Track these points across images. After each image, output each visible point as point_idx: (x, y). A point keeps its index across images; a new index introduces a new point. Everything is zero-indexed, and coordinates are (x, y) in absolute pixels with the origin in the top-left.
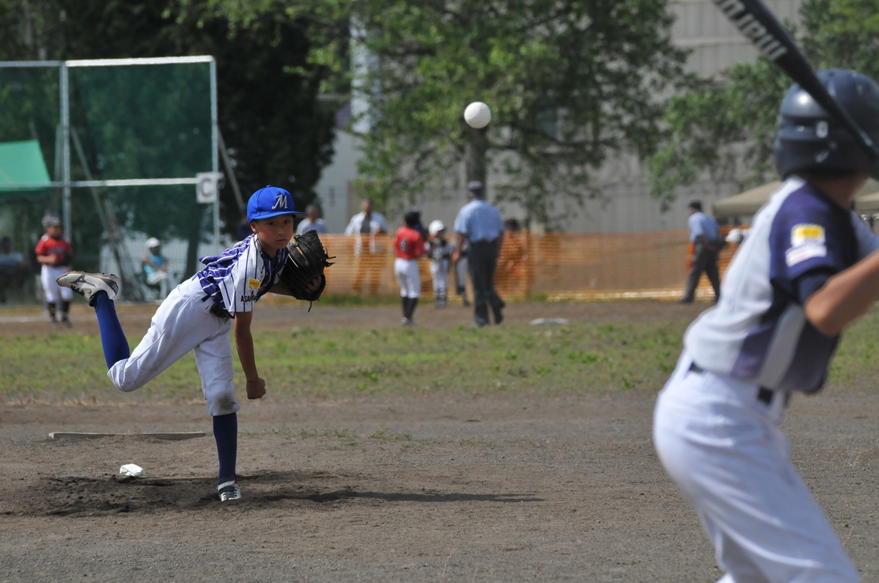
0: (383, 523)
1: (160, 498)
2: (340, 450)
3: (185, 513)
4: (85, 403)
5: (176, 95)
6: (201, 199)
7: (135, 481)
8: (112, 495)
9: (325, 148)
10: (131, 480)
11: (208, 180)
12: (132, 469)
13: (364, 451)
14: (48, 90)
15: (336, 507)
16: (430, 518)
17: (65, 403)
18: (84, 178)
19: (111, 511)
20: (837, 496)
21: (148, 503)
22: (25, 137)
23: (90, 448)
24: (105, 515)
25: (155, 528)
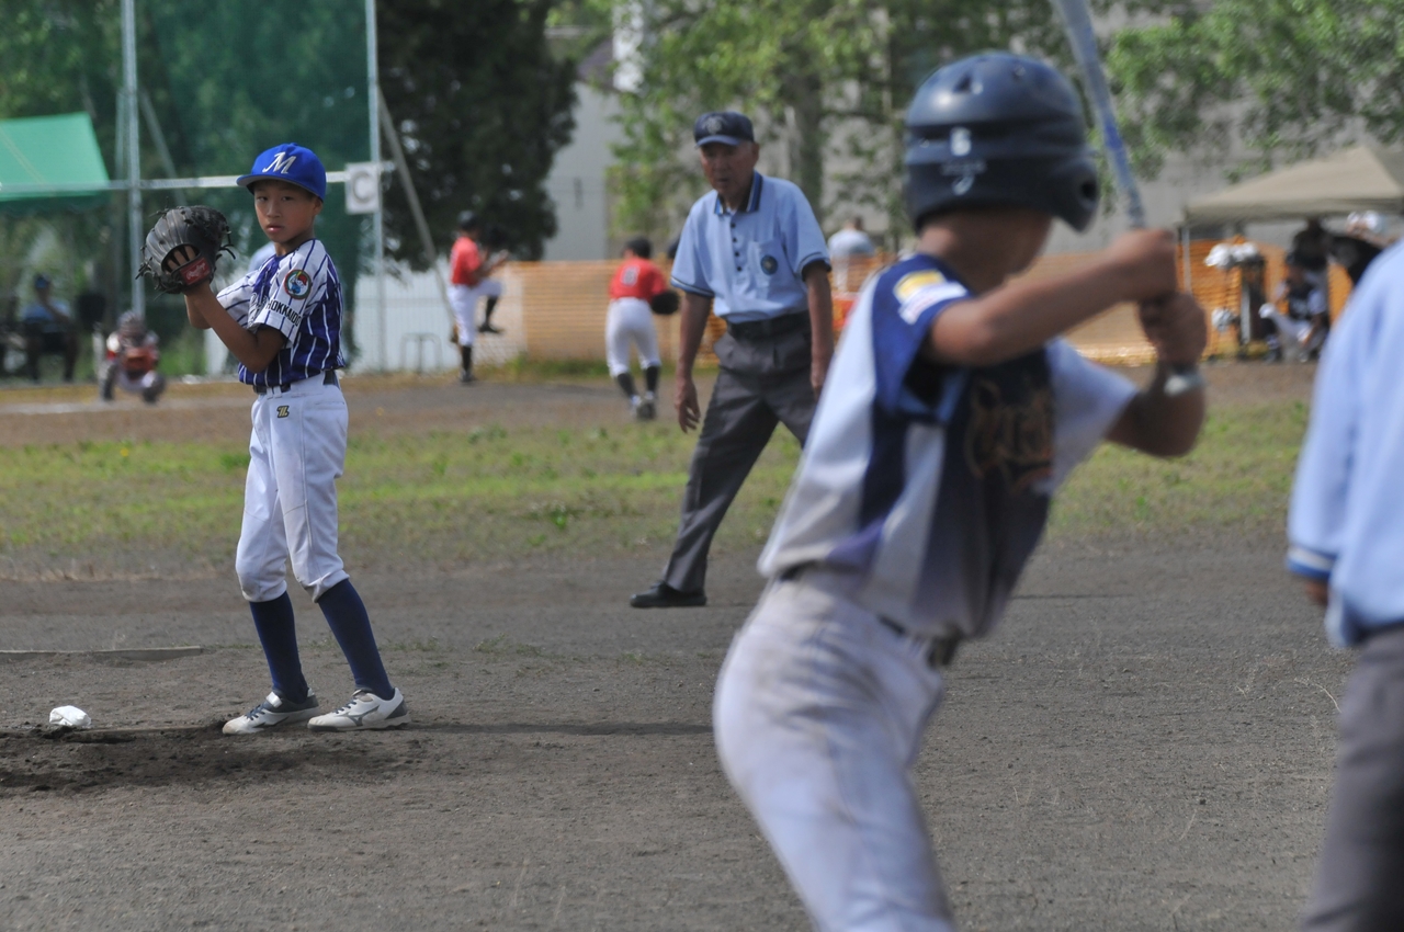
0: (458, 806)
1: (107, 765)
2: (418, 674)
3: (139, 791)
4: (74, 576)
5: (316, 35)
6: (353, 206)
7: (70, 734)
8: (27, 761)
9: (560, 118)
10: (65, 733)
11: (365, 175)
12: (69, 715)
13: (457, 676)
14: (108, 30)
15: (388, 778)
16: (535, 795)
17: (43, 578)
18: (162, 175)
19: (20, 790)
20: (1205, 745)
21: (85, 773)
22: (71, 107)
23: (12, 677)
24: (11, 796)
25: (83, 818)
